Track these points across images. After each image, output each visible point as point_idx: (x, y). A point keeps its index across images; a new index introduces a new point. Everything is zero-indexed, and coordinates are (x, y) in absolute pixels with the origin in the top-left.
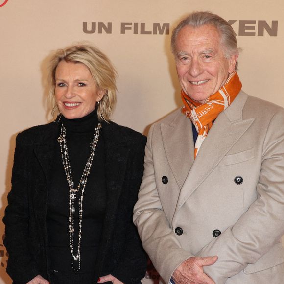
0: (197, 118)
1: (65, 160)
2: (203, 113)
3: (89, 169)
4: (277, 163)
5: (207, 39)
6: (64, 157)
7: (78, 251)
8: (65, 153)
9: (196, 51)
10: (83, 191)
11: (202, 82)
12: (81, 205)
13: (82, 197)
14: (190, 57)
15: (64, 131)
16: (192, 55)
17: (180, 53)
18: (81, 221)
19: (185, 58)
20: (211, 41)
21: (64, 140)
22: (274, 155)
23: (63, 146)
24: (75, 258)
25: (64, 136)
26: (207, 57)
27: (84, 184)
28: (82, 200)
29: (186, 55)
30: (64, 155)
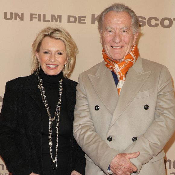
0: (119, 70)
1: (44, 100)
2: (123, 67)
3: (60, 106)
4: (166, 97)
5: (125, 20)
6: (44, 98)
7: (56, 157)
8: (44, 96)
9: (118, 27)
10: (58, 120)
11: (120, 47)
12: (58, 129)
13: (58, 124)
14: (114, 31)
15: (41, 82)
16: (115, 29)
17: (108, 28)
18: (57, 139)
19: (110, 31)
20: (127, 22)
21: (42, 87)
22: (164, 92)
23: (42, 91)
24: (54, 162)
25: (41, 84)
26: (124, 31)
27: (58, 116)
28: (58, 126)
29: (111, 29)
30: (43, 97)
